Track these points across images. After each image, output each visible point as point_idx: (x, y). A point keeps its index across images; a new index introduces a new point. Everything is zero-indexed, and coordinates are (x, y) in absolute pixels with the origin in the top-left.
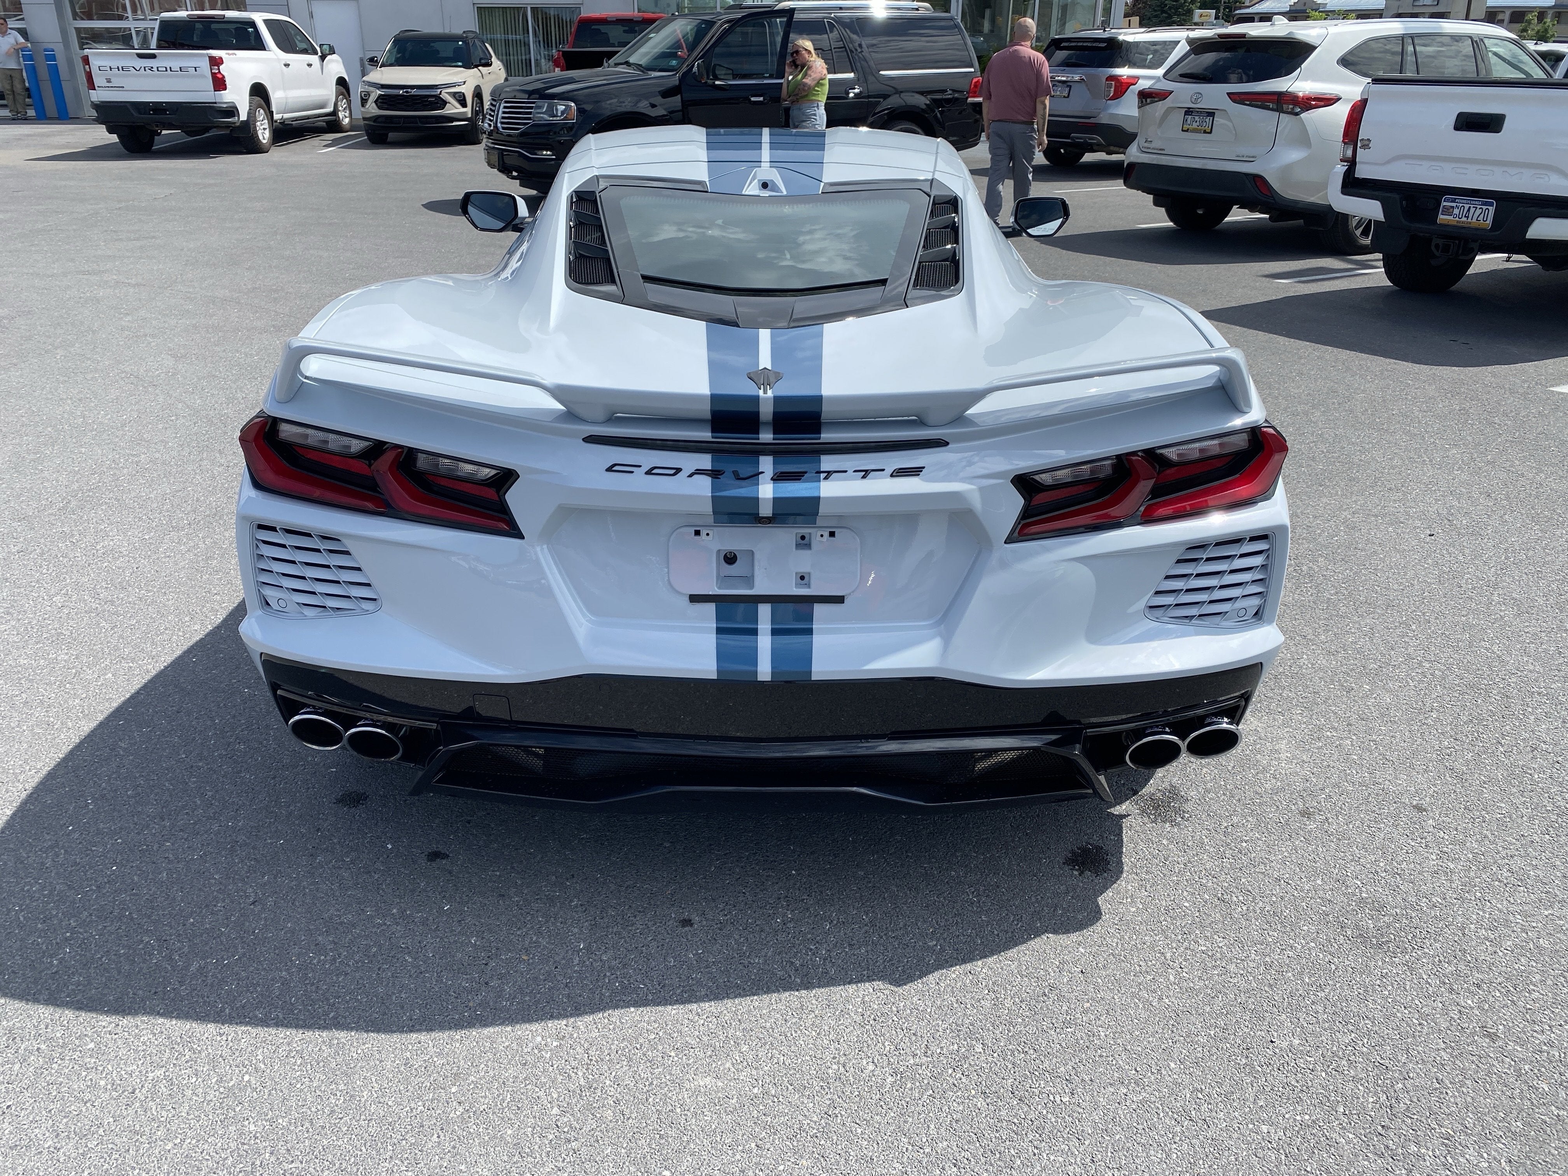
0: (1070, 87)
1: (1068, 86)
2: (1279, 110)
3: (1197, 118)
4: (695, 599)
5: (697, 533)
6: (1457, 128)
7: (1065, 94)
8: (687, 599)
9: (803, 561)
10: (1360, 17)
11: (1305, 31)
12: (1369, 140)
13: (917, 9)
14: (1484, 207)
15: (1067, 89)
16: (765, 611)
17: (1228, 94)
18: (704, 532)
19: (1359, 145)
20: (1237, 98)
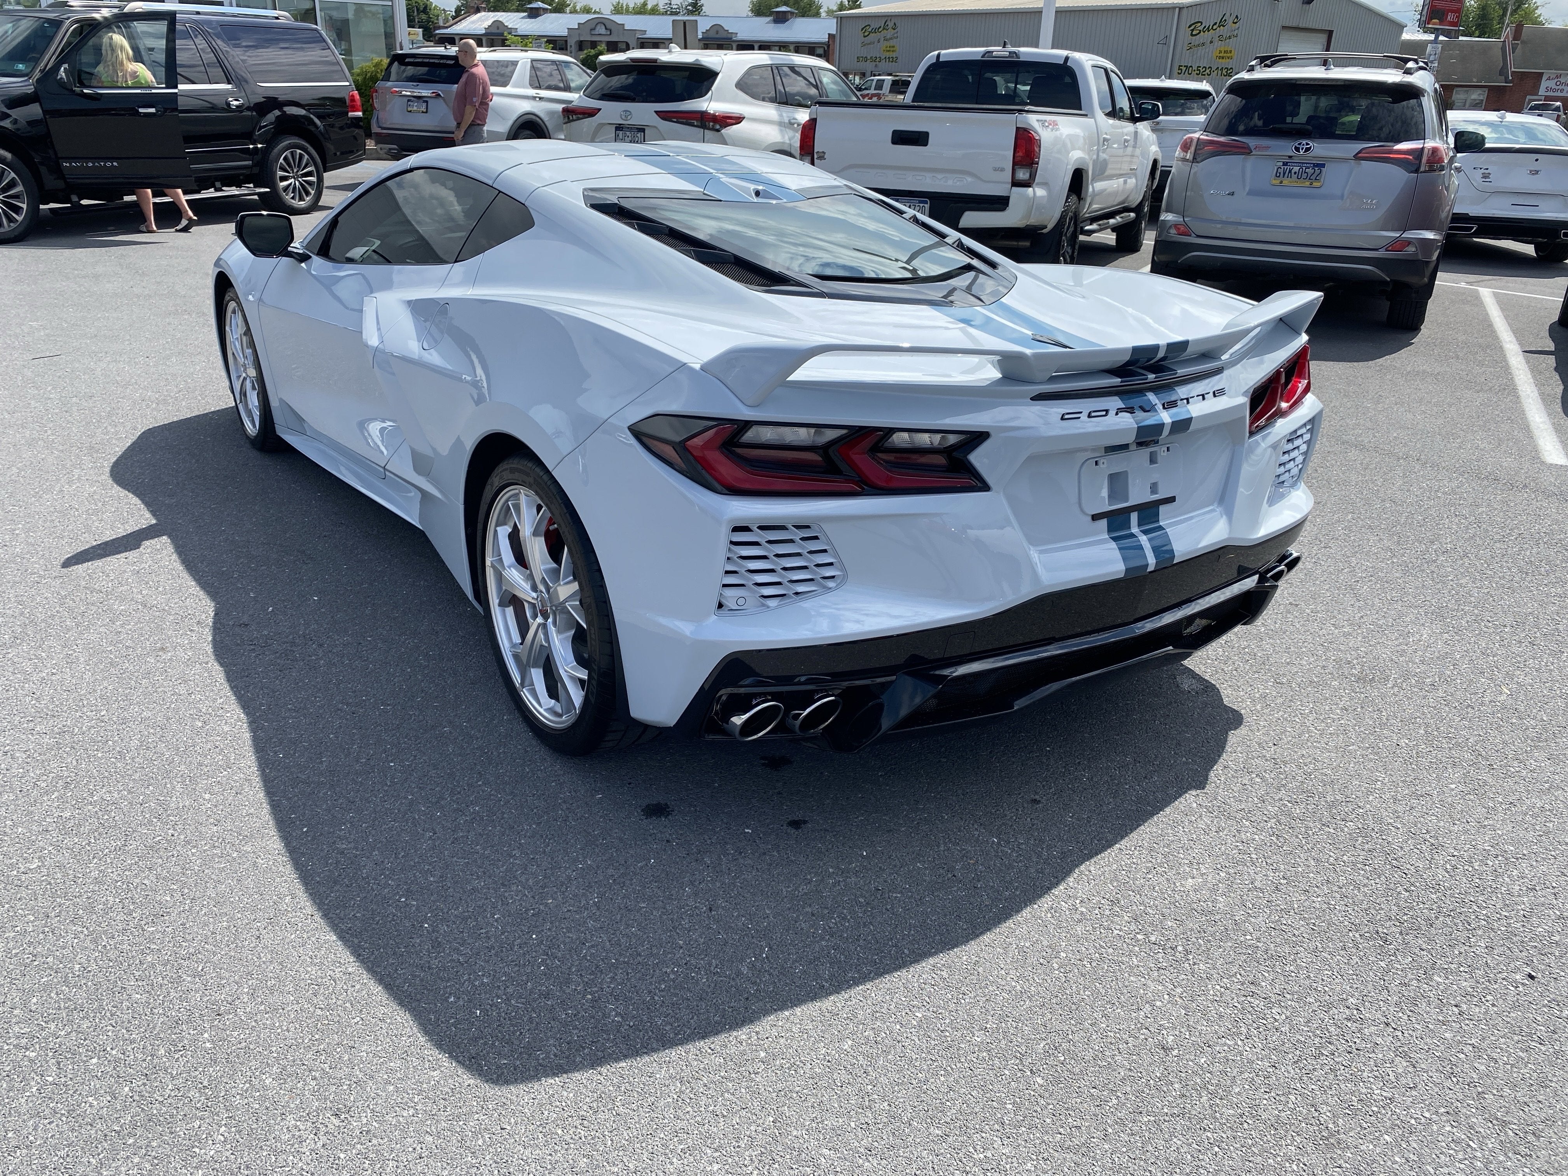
0: (427, 102)
1: (424, 101)
2: (703, 126)
3: (628, 133)
4: (1095, 517)
5: (1096, 463)
6: (894, 142)
7: (424, 109)
8: (1090, 518)
9: (1155, 474)
10: (761, 48)
11: (710, 58)
12: (824, 153)
13: (277, 18)
14: (921, 205)
15: (424, 105)
16: (1134, 517)
17: (656, 112)
18: (1101, 463)
19: (816, 156)
20: (665, 116)
